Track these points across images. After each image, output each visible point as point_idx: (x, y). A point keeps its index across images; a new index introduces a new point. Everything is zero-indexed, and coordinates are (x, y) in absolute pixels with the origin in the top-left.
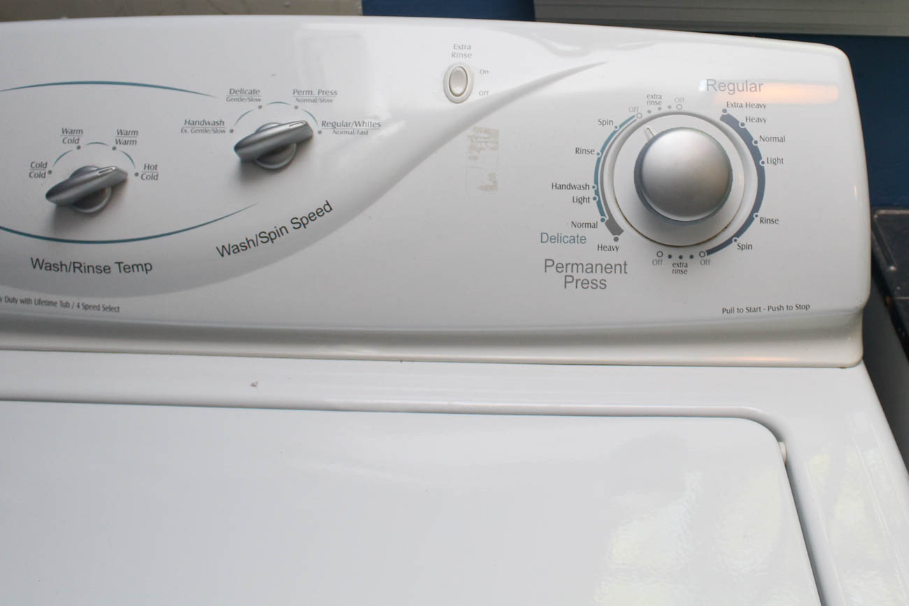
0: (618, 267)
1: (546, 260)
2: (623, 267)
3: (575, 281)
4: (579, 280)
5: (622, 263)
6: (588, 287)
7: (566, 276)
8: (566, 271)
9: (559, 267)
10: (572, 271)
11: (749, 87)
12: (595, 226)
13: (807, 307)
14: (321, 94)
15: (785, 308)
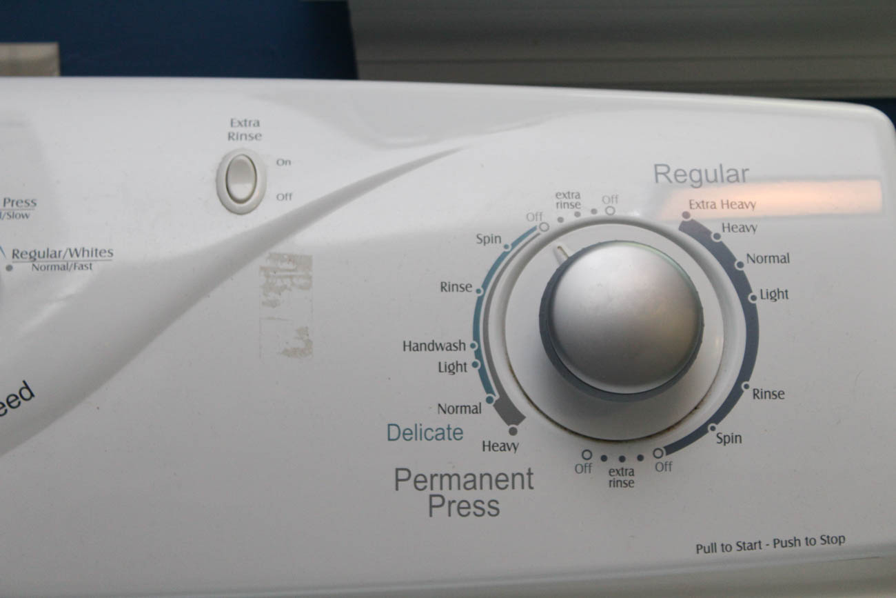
0: (518, 478)
1: (397, 470)
2: (526, 477)
3: (446, 504)
4: (454, 501)
5: (525, 472)
6: (469, 513)
7: (431, 496)
8: (432, 489)
9: (420, 482)
10: (441, 488)
11: (726, 175)
12: (477, 410)
13: (840, 540)
14: (9, 205)
15: (803, 542)
